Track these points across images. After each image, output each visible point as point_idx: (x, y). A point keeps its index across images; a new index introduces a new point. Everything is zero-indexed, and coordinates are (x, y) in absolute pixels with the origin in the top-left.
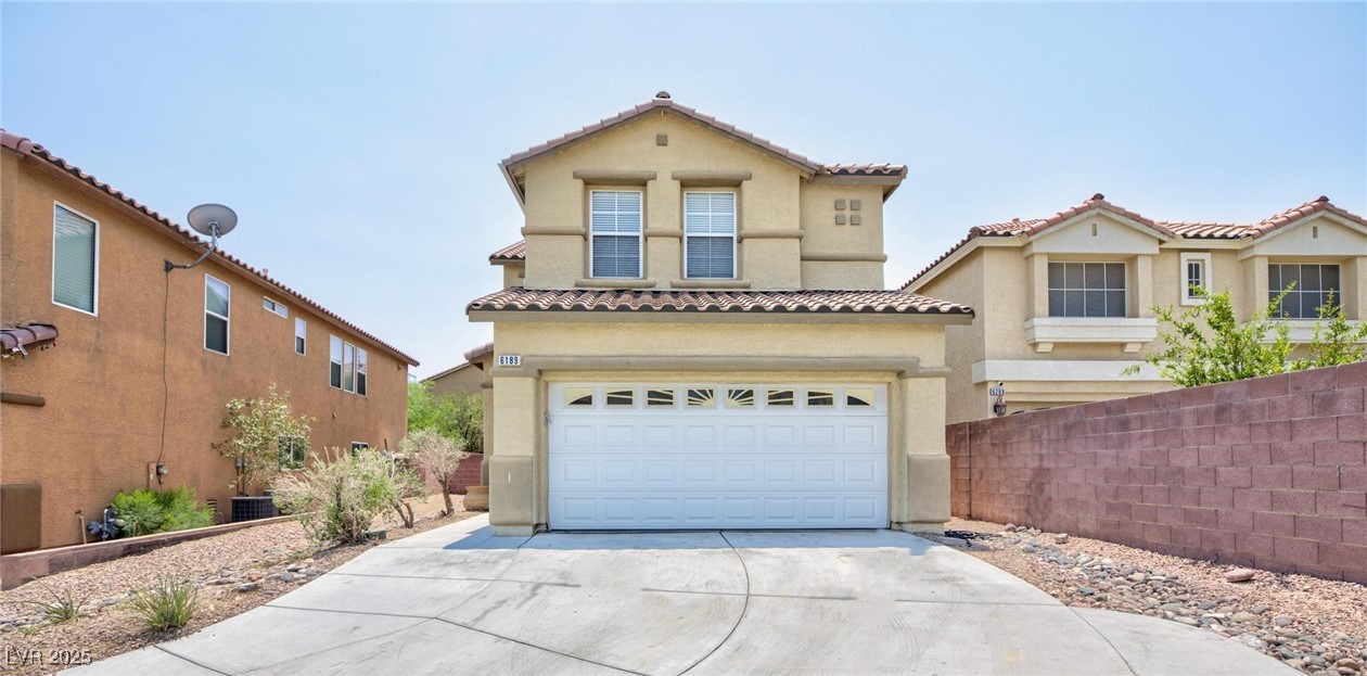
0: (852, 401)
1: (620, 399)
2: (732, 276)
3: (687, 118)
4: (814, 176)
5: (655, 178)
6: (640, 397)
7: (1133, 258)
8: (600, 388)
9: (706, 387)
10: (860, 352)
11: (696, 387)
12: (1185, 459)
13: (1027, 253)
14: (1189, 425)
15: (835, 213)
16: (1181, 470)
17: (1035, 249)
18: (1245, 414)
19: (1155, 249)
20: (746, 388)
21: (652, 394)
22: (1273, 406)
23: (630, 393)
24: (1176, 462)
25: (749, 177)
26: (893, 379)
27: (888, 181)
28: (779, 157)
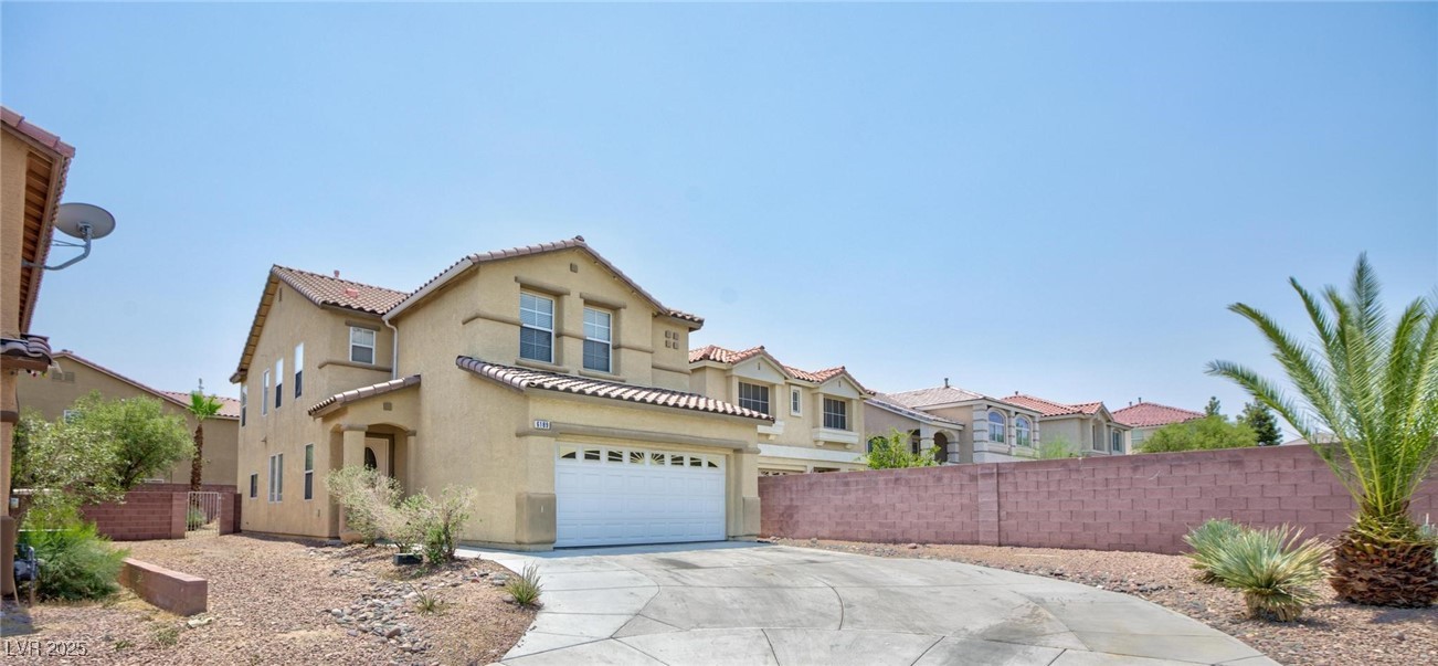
0: (711, 465)
1: (592, 456)
2: (608, 370)
3: (594, 259)
4: (660, 314)
5: (569, 294)
6: (604, 456)
7: (773, 385)
8: (581, 449)
9: (640, 451)
10: (723, 437)
11: (635, 451)
12: (880, 500)
13: (728, 374)
14: (881, 485)
15: (665, 339)
16: (877, 505)
17: (734, 373)
18: (908, 482)
19: (782, 382)
20: (661, 453)
21: (611, 453)
22: (919, 479)
23: (598, 452)
24: (875, 501)
25: (625, 307)
26: (730, 453)
27: (693, 325)
28: (645, 299)
